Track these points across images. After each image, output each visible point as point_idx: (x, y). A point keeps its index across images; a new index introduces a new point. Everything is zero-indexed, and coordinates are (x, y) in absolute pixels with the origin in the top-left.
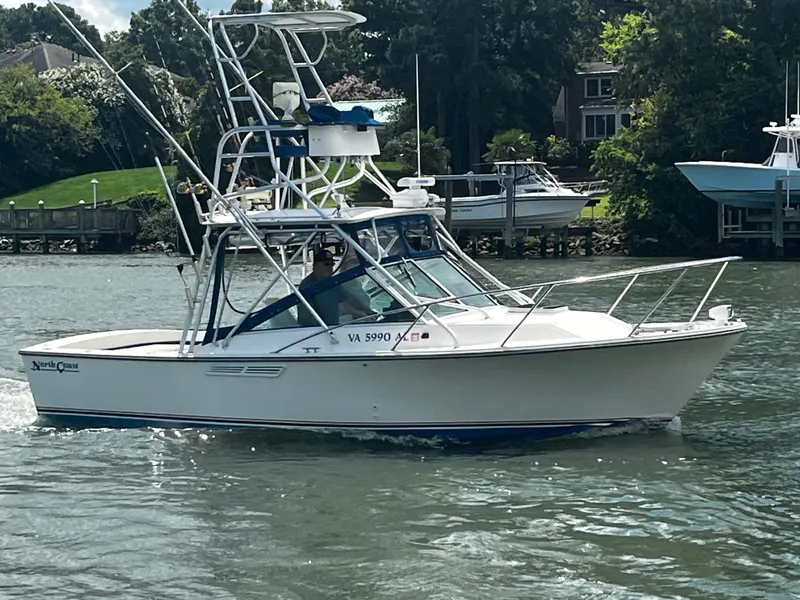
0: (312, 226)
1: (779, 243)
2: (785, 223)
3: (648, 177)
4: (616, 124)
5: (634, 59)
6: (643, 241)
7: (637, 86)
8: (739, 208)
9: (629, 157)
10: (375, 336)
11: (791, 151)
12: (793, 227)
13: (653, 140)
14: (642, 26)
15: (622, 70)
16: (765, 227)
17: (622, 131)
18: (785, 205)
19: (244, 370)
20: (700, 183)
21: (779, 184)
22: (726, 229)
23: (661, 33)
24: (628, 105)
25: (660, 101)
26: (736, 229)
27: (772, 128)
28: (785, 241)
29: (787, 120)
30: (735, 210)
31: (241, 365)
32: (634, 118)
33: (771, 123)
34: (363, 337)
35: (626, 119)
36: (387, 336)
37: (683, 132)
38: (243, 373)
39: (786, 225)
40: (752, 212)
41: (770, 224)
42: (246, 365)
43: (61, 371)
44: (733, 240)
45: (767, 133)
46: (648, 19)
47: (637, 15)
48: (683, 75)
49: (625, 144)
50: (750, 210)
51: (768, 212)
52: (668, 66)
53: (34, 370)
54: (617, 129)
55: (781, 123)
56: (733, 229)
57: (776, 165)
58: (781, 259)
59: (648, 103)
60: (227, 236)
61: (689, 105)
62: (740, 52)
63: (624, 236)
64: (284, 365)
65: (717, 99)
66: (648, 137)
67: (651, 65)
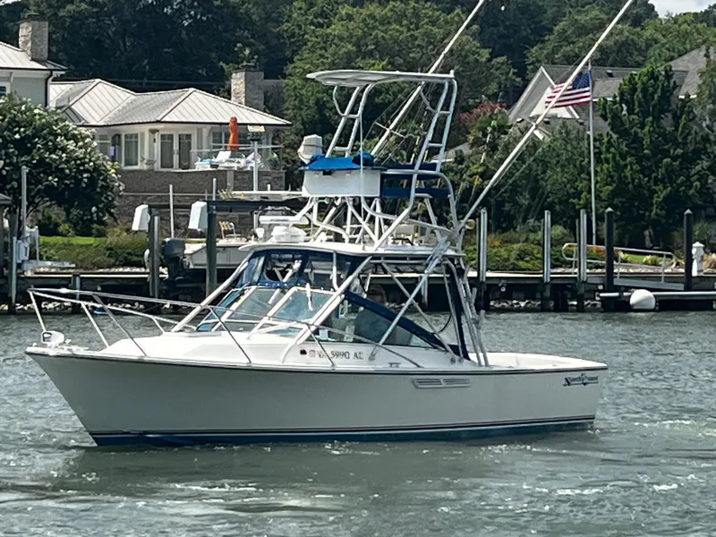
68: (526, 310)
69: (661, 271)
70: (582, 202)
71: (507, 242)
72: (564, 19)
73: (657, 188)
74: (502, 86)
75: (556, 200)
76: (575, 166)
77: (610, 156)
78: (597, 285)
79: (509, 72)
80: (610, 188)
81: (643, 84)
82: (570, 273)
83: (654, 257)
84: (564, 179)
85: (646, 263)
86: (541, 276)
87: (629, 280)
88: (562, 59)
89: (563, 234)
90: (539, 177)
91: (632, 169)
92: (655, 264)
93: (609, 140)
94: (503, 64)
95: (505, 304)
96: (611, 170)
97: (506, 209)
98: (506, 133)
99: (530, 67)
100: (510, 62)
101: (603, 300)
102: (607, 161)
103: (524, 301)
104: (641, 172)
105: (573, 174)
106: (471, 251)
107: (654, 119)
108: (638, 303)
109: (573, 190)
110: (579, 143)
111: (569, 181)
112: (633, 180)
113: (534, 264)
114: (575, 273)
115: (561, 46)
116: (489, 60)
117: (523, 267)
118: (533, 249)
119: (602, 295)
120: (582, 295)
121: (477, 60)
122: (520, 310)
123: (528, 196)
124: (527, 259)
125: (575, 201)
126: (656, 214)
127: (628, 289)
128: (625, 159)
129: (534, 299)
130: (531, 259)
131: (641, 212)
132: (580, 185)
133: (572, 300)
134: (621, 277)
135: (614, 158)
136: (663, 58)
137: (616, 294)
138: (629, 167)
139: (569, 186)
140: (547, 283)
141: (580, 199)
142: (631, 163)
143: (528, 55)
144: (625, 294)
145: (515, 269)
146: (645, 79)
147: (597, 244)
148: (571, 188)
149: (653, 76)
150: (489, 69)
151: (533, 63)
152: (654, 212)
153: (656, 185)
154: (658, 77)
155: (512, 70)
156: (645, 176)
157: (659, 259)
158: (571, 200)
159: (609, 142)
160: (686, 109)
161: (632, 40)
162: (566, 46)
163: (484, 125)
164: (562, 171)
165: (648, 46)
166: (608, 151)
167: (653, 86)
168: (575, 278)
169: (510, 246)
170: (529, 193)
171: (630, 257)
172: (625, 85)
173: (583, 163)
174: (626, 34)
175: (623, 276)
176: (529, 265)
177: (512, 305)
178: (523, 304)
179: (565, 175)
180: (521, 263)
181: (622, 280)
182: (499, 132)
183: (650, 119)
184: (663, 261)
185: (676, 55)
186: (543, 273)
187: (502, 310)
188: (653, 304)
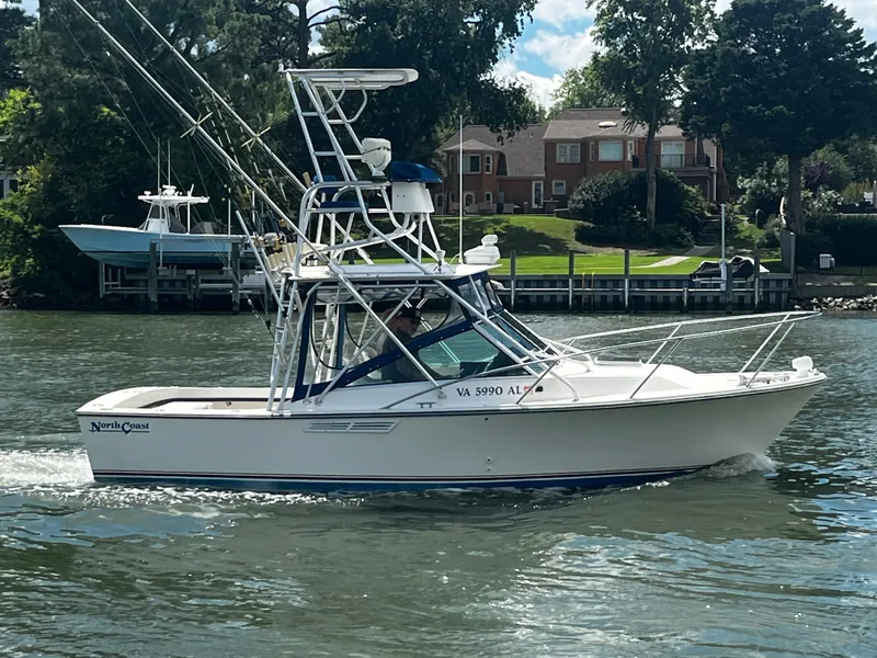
0: (413, 282)
1: (154, 299)
2: (159, 281)
3: (34, 236)
4: (5, 188)
5: (22, 130)
6: (31, 296)
7: (23, 155)
8: (118, 267)
9: (17, 219)
10: (485, 391)
11: (163, 217)
12: (166, 285)
13: (39, 205)
14: (27, 101)
15: (9, 140)
16: (142, 284)
17: (10, 195)
18: (158, 264)
19: (350, 426)
20: (82, 244)
21: (153, 246)
22: (107, 286)
23: (45, 107)
24: (15, 171)
25: (44, 169)
26: (117, 286)
27: (146, 197)
28: (160, 296)
29: (160, 189)
30: (115, 269)
31: (346, 421)
32: (21, 184)
33: (146, 193)
34: (473, 392)
35: (14, 185)
36: (499, 391)
37: (66, 198)
38: (349, 429)
39: (160, 282)
40: (130, 271)
41: (146, 281)
42: (352, 422)
43: (127, 432)
44: (113, 295)
45: (142, 201)
46: (33, 94)
47: (23, 90)
48: (66, 147)
49: (13, 207)
50: (128, 269)
51: (144, 271)
52: (52, 138)
53: (93, 431)
54: (5, 193)
55: (154, 193)
56: (113, 286)
57: (150, 230)
58: (155, 313)
59: (33, 170)
60: (316, 291)
61: (72, 174)
62: (117, 128)
63: (12, 291)
64: (396, 420)
65: (96, 169)
66: (34, 201)
67: (36, 136)
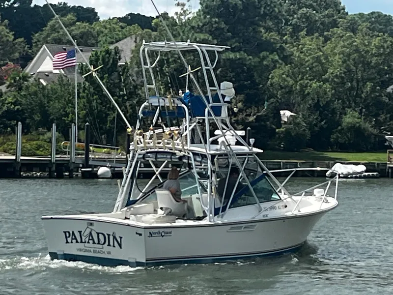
19: (243, 228)
31: (242, 225)
38: (242, 230)
42: (244, 225)
43: (163, 236)
53: (149, 237)
68: (40, 177)
69: (112, 157)
70: (69, 119)
71: (30, 140)
72: (53, 19)
73: (109, 112)
74: (21, 54)
75: (55, 118)
76: (65, 99)
77: (85, 94)
78: (79, 164)
79: (25, 47)
80: (85, 112)
81: (103, 56)
82: (66, 158)
83: (108, 150)
84: (60, 107)
85: (105, 153)
86: (50, 159)
87: (96, 162)
88: (51, 41)
89: (58, 136)
90: (46, 105)
91: (96, 102)
92: (109, 153)
93: (85, 86)
94: (22, 42)
95: (28, 174)
96: (85, 102)
97: (27, 122)
98: (27, 81)
99: (34, 44)
100: (25, 41)
101: (83, 172)
102: (83, 97)
103: (39, 172)
104: (101, 104)
105: (64, 104)
106: (10, 145)
107: (109, 75)
108: (102, 174)
109: (64, 113)
110: (68, 87)
111: (62, 108)
112: (97, 107)
113: (45, 153)
114: (69, 158)
115: (51, 34)
116: (14, 40)
117: (40, 154)
118: (44, 144)
119: (82, 169)
120: (72, 170)
121: (8, 40)
122: (37, 177)
123: (39, 116)
124: (41, 149)
125: (66, 119)
126: (109, 126)
127: (96, 166)
128: (93, 96)
129: (45, 172)
130: (43, 150)
131: (101, 125)
132: (68, 110)
133: (65, 172)
134: (92, 160)
135: (87, 95)
136: (108, 42)
137: (90, 169)
138: (95, 101)
139: (62, 110)
140: (54, 163)
141: (68, 118)
142: (96, 99)
143: (33, 38)
144: (95, 169)
145: (34, 155)
146: (104, 54)
147: (78, 142)
148: (63, 111)
149: (108, 52)
150: (14, 45)
151: (36, 43)
152: (108, 125)
153: (109, 111)
154: (111, 53)
155: (27, 46)
156: (104, 106)
157: (111, 151)
158: (63, 118)
159: (84, 87)
160: (126, 70)
161: (91, 32)
162: (54, 34)
163: (15, 76)
164: (59, 102)
165: (98, 35)
166: (84, 92)
167: (108, 58)
168: (69, 160)
169: (32, 143)
170: (40, 114)
171: (96, 150)
172: (93, 56)
173: (70, 98)
174: (87, 28)
175: (94, 159)
176: (43, 153)
177: (33, 175)
178: (39, 174)
179: (60, 105)
180: (38, 152)
181: (94, 162)
182: (23, 80)
183: (107, 75)
184: (113, 152)
185: (114, 41)
186: (51, 158)
187: (27, 177)
188: (110, 175)
